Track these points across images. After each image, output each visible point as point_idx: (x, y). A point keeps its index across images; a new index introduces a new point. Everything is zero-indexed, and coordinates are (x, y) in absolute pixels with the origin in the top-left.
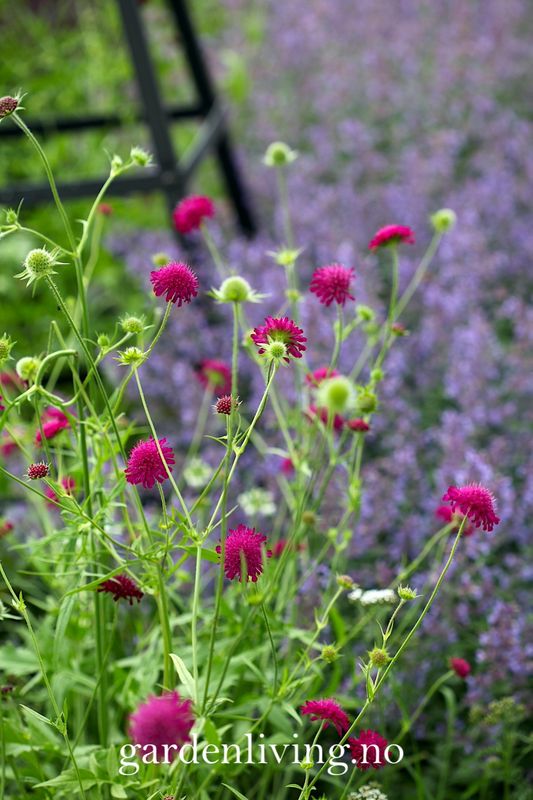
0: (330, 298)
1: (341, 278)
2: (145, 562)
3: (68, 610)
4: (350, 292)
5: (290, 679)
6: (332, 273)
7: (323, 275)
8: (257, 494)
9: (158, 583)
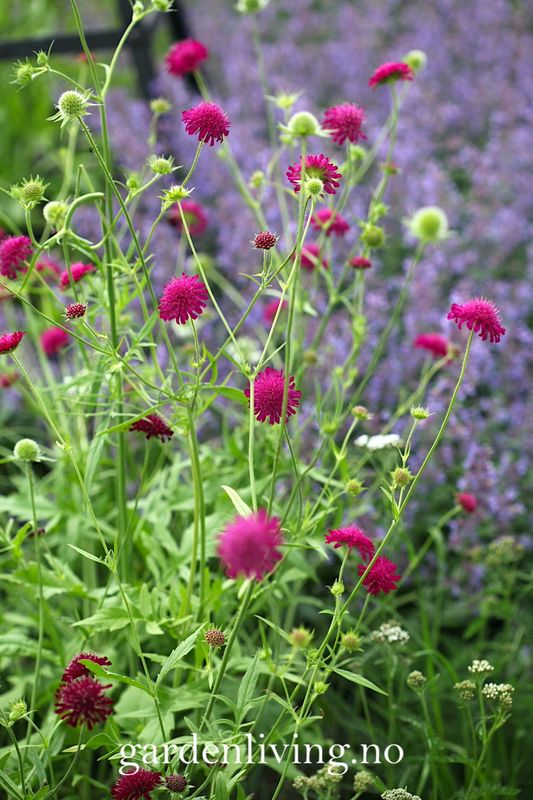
0: (343, 136)
1: (354, 116)
2: (175, 402)
3: (98, 450)
4: (362, 129)
5: (312, 512)
6: (345, 112)
7: (335, 114)
8: (244, 342)
9: (188, 422)
